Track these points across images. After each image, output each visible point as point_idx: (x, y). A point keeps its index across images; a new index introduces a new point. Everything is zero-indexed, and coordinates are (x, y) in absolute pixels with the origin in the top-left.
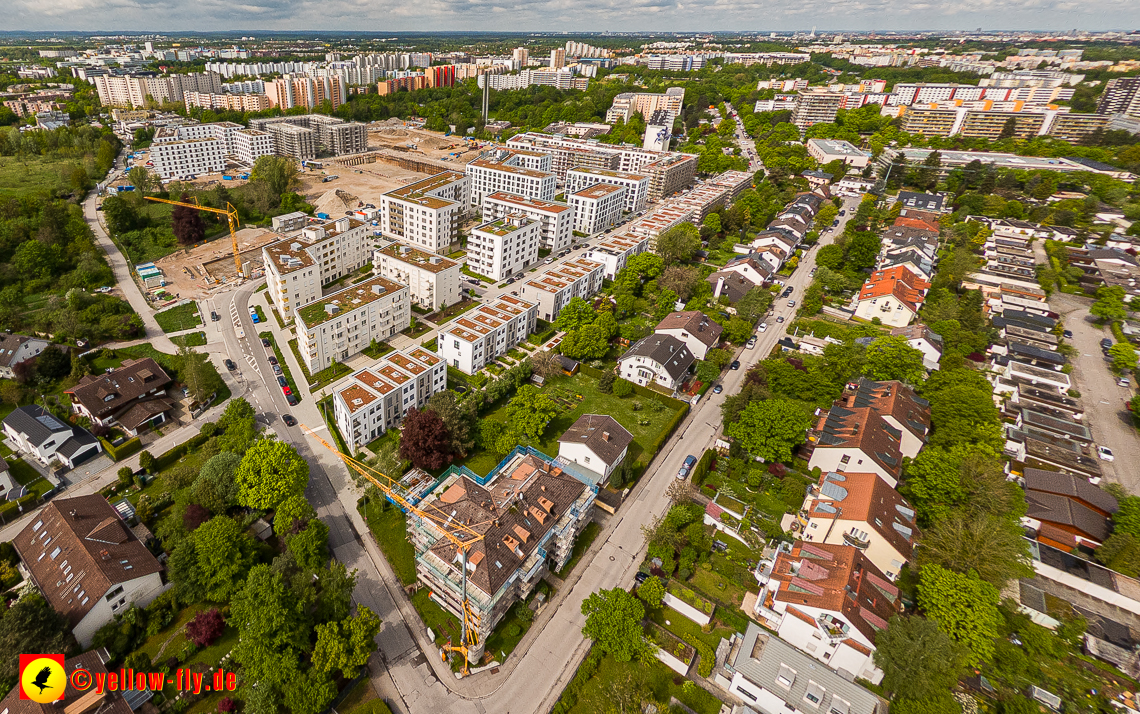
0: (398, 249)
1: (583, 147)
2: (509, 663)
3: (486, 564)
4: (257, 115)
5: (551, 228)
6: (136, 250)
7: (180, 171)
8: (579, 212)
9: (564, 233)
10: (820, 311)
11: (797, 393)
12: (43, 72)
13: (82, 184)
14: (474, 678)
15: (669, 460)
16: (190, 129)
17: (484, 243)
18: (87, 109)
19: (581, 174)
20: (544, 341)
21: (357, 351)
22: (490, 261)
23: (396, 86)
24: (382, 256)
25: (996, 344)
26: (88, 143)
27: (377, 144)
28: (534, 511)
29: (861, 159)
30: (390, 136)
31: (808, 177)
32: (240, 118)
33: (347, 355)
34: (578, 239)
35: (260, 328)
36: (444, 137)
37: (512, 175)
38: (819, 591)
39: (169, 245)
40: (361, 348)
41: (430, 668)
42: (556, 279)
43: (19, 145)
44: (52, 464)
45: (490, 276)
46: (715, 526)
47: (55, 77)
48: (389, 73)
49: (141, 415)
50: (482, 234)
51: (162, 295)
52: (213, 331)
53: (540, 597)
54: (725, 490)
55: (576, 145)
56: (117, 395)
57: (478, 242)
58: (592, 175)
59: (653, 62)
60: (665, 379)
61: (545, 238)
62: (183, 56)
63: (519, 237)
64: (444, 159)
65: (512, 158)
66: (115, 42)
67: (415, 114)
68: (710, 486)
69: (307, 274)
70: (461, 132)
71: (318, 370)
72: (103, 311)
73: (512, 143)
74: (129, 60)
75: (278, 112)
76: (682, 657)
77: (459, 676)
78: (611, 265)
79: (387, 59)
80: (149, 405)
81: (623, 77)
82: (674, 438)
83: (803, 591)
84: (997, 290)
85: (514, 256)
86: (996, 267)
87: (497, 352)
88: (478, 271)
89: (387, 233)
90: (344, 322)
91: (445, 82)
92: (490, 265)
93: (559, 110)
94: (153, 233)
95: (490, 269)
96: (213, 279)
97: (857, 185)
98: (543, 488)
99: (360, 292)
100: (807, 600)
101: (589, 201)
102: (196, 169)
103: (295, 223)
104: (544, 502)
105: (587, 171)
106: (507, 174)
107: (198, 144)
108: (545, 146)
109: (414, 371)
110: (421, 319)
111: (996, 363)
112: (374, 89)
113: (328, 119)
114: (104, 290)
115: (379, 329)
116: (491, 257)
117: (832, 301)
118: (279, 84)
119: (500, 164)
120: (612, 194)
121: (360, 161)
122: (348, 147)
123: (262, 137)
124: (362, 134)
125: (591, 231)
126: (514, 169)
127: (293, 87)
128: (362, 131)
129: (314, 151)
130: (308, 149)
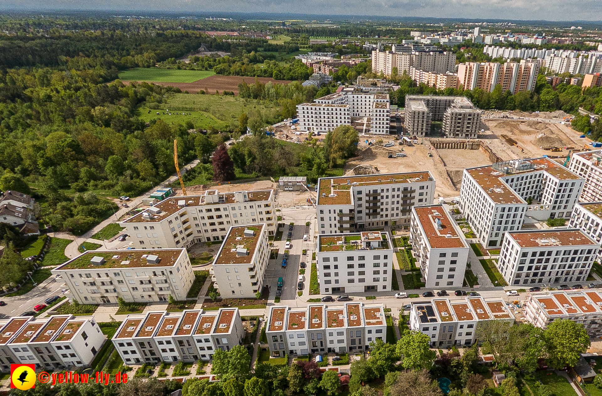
13: (243, 125)
16: (356, 97)
27: (500, 133)
37: (482, 191)
63: (351, 259)
65: (531, 174)
103: (293, 185)
106: (480, 189)
107: (330, 108)
113: (464, 103)
114: (123, 198)
115: (142, 292)
118: (468, 67)
119: (498, 176)
120: (563, 249)
121: (462, 146)
122: (458, 131)
123: (382, 110)
124: (475, 121)
125: (511, 282)
126: (499, 185)
127: (481, 71)
128: (476, 119)
129: (424, 130)
130: (420, 127)
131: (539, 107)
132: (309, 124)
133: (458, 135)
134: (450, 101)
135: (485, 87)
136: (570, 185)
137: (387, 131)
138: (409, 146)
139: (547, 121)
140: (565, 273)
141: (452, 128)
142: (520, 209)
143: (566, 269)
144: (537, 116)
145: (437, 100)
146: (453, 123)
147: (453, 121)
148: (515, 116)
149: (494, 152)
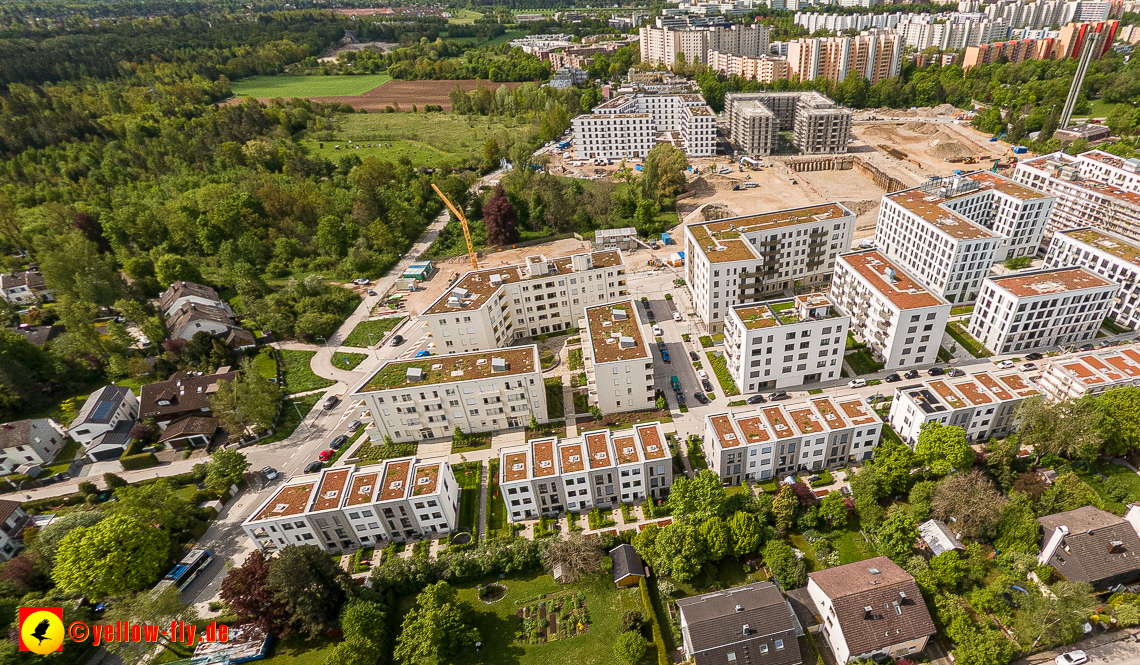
5: (890, 331)
8: (991, 312)
17: (735, 332)
18: (611, 66)
20: (657, 514)
21: (447, 434)
23: (997, 53)
27: (874, 142)
33: (431, 435)
36: (984, 142)
48: (1017, 31)
50: (736, 320)
51: (397, 301)
52: (375, 357)
57: (731, 328)
58: (1091, 249)
63: (793, 336)
65: (977, 195)
67: (986, 99)
70: (1017, 137)
85: (779, 363)
95: (736, 374)
101: (1009, 297)
103: (617, 242)
106: (923, 222)
107: (625, 121)
110: (572, 415)
113: (821, 100)
114: (360, 282)
115: (485, 416)
116: (738, 356)
118: (804, 45)
119: (936, 203)
120: (1072, 294)
121: (828, 165)
122: (819, 143)
123: (704, 118)
124: (844, 127)
125: (998, 350)
126: (946, 215)
127: (823, 51)
128: (844, 123)
129: (769, 145)
130: (762, 141)
131: (914, 100)
132: (592, 149)
133: (818, 149)
134: (794, 99)
135: (830, 76)
136: (1037, 206)
137: (713, 151)
138: (755, 170)
139: (933, 120)
140: (1069, 329)
141: (811, 140)
142: (991, 246)
143: (1072, 323)
144: (915, 114)
145: (774, 99)
146: (812, 131)
147: (812, 128)
148: (885, 116)
149: (882, 171)
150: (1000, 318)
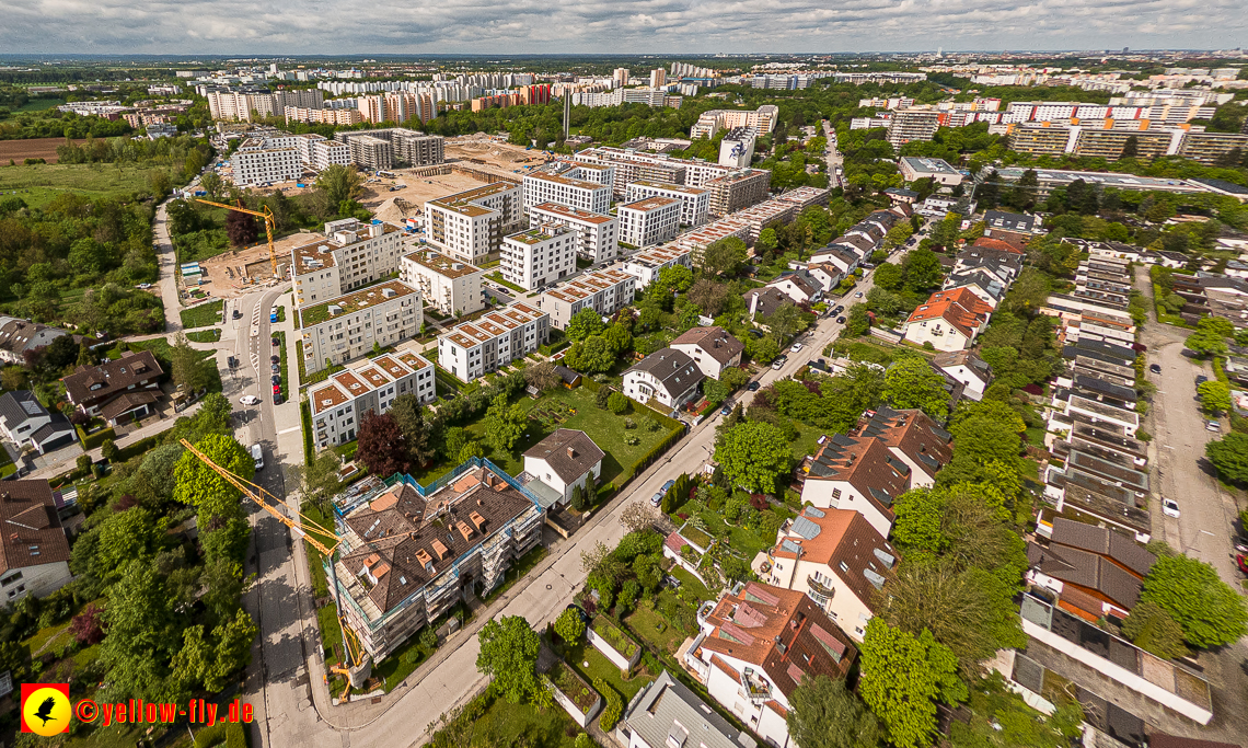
0: (425, 255)
1: (653, 161)
2: (394, 694)
3: (390, 580)
4: (347, 128)
5: (592, 239)
6: (189, 249)
7: (258, 178)
8: (629, 224)
9: (608, 245)
10: (866, 333)
11: (811, 419)
12: (169, 89)
13: (163, 188)
14: (350, 706)
15: (648, 485)
16: (277, 140)
17: (514, 252)
18: (195, 122)
19: (640, 187)
20: (553, 352)
21: (360, 353)
22: (521, 270)
23: (489, 103)
24: (408, 261)
25: (1061, 376)
26: (183, 152)
27: (457, 156)
28: (461, 526)
29: (955, 178)
30: (472, 150)
31: (892, 195)
32: (328, 131)
33: (349, 357)
34: (625, 251)
35: (275, 328)
36: (525, 151)
37: (565, 186)
38: (748, 640)
39: (223, 246)
40: (364, 351)
41: (310, 691)
42: (578, 290)
43: (121, 153)
44: (24, 449)
45: (521, 285)
46: (673, 560)
47: (179, 94)
49: (122, 406)
50: (514, 243)
51: (196, 293)
52: (229, 329)
53: (452, 622)
54: (694, 520)
55: (646, 159)
56: (104, 384)
57: (509, 250)
58: (651, 189)
59: (758, 82)
60: (665, 397)
61: (588, 249)
62: (302, 76)
63: (551, 246)
64: (517, 171)
65: (573, 171)
66: (247, 64)
67: (503, 129)
68: (680, 515)
69: (325, 276)
70: (542, 146)
71: (315, 371)
72: (131, 305)
73: (579, 157)
74: (251, 79)
75: (368, 126)
76: (582, 704)
77: (336, 701)
78: (644, 277)
79: (490, 78)
80: (135, 396)
81: (724, 96)
82: (662, 460)
83: (732, 639)
84: (1078, 318)
85: (547, 266)
86: (1082, 293)
87: (500, 361)
88: (511, 280)
89: (430, 240)
90: (344, 324)
91: (541, 100)
92: (521, 274)
93: (643, 126)
94: (207, 235)
95: (521, 278)
96: (249, 280)
97: (944, 204)
98: (478, 502)
99: (370, 295)
100: (732, 650)
101: (638, 213)
102: (274, 177)
104: (475, 518)
105: (647, 184)
106: (561, 185)
107: (277, 154)
108: (612, 160)
109: (396, 375)
110: (436, 324)
111: (1057, 397)
112: (469, 105)
113: (409, 132)
114: (143, 286)
115: (386, 333)
116: (522, 266)
117: (882, 322)
119: (557, 176)
120: (665, 207)
122: (424, 159)
123: (340, 147)
124: (439, 147)
126: (570, 180)
128: (439, 144)
129: (390, 162)
131: (459, 131)
132: (249, 176)
134: (389, 133)
138: (394, 178)
144: (464, 139)
145: (375, 134)
149: (476, 171)
150: (636, 226)
